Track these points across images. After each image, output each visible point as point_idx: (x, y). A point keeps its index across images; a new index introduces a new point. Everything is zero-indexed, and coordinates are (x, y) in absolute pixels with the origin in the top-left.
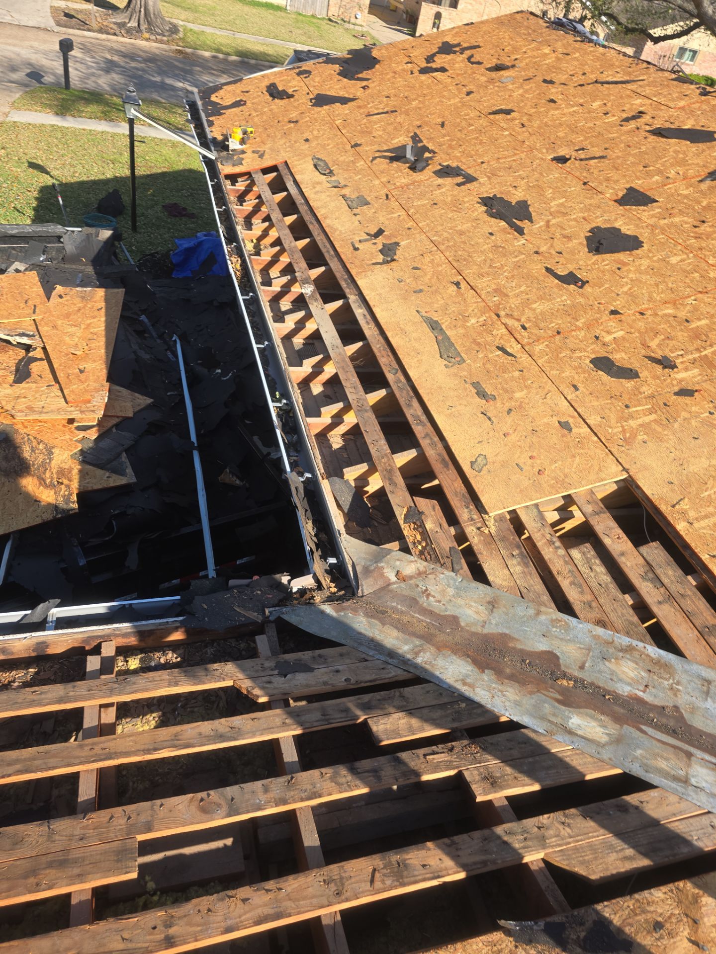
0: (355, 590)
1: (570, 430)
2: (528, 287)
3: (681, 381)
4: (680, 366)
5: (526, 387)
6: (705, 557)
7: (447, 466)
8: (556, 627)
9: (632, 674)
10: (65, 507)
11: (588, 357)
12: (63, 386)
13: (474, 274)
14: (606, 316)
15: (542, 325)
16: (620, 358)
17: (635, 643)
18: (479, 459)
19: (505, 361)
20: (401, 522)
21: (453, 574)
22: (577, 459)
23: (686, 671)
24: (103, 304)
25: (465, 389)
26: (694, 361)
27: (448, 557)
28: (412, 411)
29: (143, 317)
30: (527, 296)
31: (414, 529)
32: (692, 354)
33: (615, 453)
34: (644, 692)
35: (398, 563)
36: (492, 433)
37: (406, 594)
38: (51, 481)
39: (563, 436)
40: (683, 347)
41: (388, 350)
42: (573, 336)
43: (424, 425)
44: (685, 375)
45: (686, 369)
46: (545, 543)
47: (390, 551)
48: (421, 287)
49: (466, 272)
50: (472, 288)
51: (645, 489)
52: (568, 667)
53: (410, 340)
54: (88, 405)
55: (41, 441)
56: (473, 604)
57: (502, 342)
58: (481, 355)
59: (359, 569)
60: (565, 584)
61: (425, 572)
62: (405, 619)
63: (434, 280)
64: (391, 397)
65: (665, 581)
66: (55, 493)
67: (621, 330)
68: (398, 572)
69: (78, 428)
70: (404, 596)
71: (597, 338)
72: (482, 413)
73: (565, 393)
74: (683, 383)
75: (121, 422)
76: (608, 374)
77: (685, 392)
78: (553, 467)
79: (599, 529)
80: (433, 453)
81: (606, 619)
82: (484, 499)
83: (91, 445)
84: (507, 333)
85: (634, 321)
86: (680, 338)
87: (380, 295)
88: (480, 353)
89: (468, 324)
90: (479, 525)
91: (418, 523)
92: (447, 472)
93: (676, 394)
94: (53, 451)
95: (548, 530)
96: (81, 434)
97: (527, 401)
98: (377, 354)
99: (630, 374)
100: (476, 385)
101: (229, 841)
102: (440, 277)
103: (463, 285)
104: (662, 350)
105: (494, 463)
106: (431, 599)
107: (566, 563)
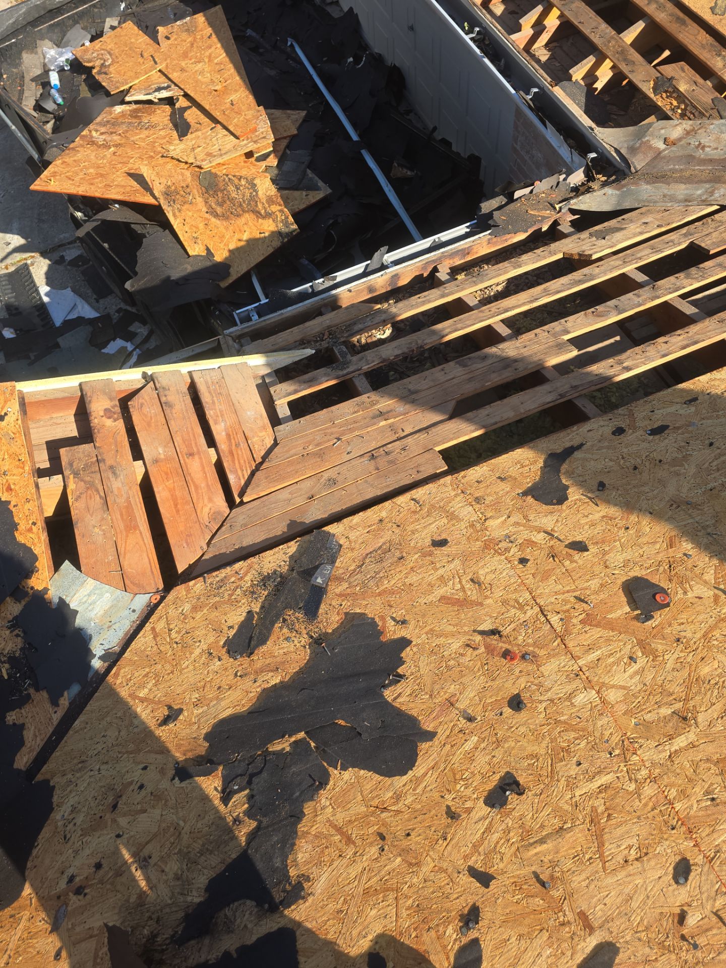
0: (626, 170)
7: (683, 23)
10: (287, 230)
12: (225, 123)
18: (719, 2)
20: (652, 96)
21: (723, 121)
24: (209, 30)
27: (712, 109)
29: (249, 32)
31: (667, 97)
35: (663, 131)
37: (681, 154)
38: (265, 211)
47: (650, 125)
54: (257, 133)
55: (241, 177)
59: (623, 151)
61: (693, 130)
62: (687, 174)
66: (274, 221)
68: (665, 139)
69: (258, 159)
70: (678, 157)
75: (290, 143)
80: (663, 16)
83: (276, 172)
91: (670, 90)
92: (687, 29)
94: (255, 182)
96: (263, 164)
101: (618, 338)
106: (707, 149)
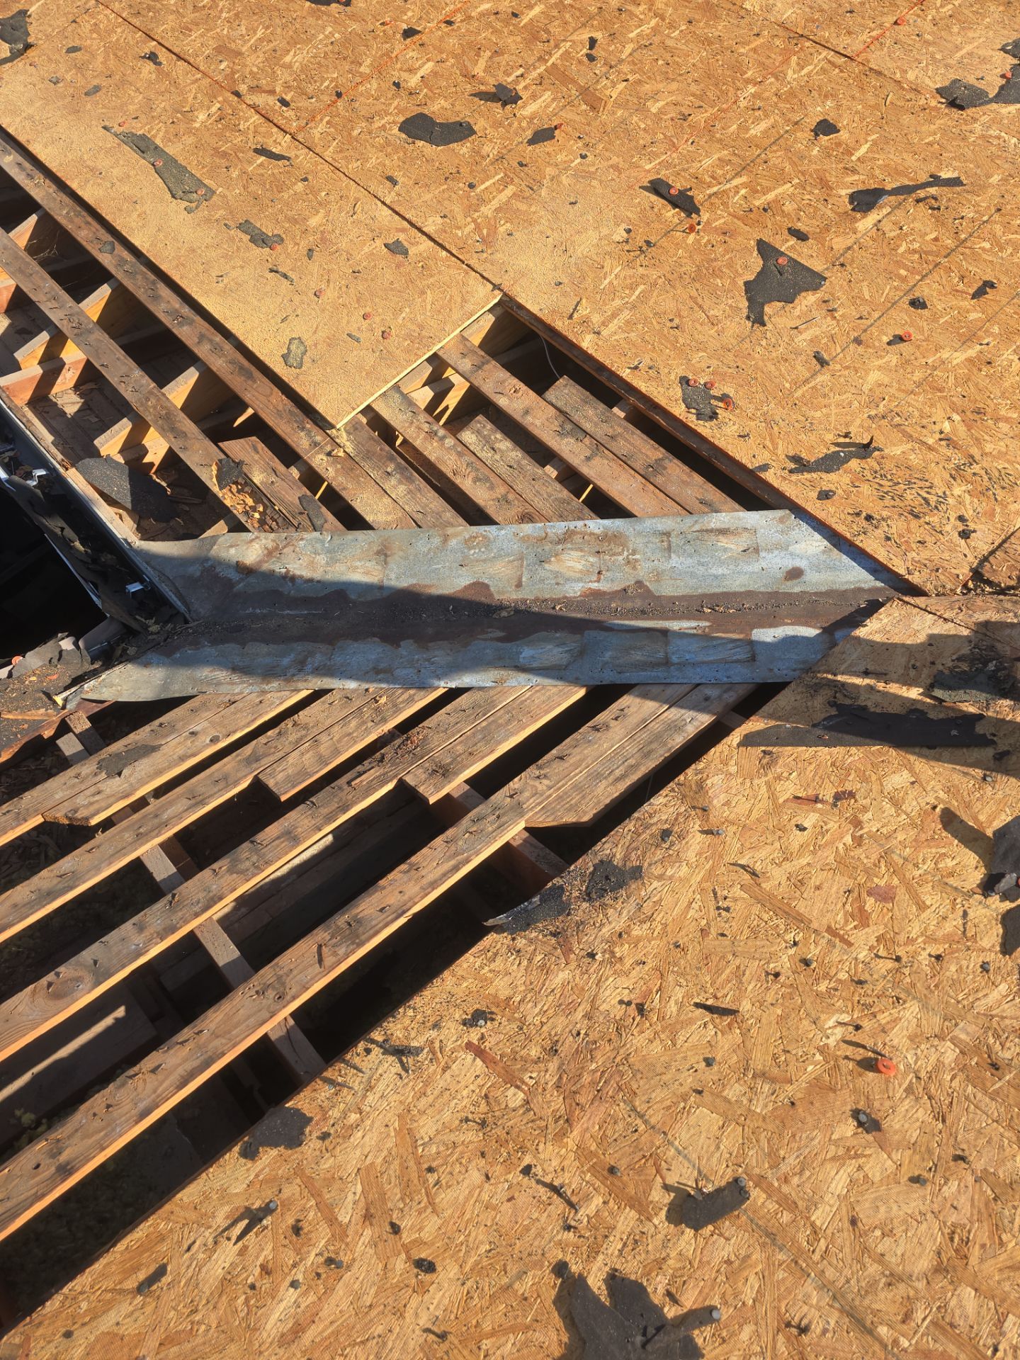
1: (405, 253)
2: (267, 28)
3: (532, 119)
4: (524, 95)
5: (320, 204)
6: (625, 374)
7: (250, 376)
8: (474, 548)
9: (579, 566)
11: (394, 122)
13: (173, 29)
14: (399, 44)
15: (310, 89)
16: (439, 109)
17: (572, 525)
18: (293, 347)
19: (276, 171)
20: (215, 489)
21: (317, 534)
22: (429, 296)
23: (639, 534)
25: (232, 239)
26: (540, 81)
27: (301, 513)
28: (163, 306)
30: (271, 45)
31: (239, 491)
32: (535, 69)
33: (477, 267)
34: (598, 581)
35: (232, 551)
36: (297, 299)
39: (398, 266)
40: (520, 62)
41: (84, 213)
42: (362, 94)
43: (191, 322)
44: (536, 107)
45: (534, 97)
46: (425, 439)
48: (96, 82)
49: (158, 31)
50: (179, 58)
51: (529, 306)
52: (503, 593)
53: (113, 185)
56: (358, 564)
57: (259, 139)
58: (235, 174)
60: (467, 485)
61: (277, 548)
62: (273, 623)
63: (112, 63)
64: (122, 296)
65: (588, 426)
67: (428, 60)
70: (259, 593)
71: (397, 85)
72: (271, 271)
73: (380, 194)
74: (535, 121)
76: (431, 142)
77: (543, 135)
78: (400, 321)
79: (488, 389)
80: (221, 362)
81: (531, 510)
82: (320, 407)
84: (262, 120)
85: (441, 39)
86: (513, 47)
87: (30, 117)
88: (232, 169)
89: (197, 125)
90: (328, 448)
91: (240, 480)
92: (255, 386)
93: (532, 142)
95: (423, 417)
97: (330, 228)
98: (69, 227)
99: (460, 131)
100: (245, 227)
101: (120, 1012)
102: (120, 54)
103: (163, 56)
104: (494, 76)
105: (315, 345)
107: (460, 454)
